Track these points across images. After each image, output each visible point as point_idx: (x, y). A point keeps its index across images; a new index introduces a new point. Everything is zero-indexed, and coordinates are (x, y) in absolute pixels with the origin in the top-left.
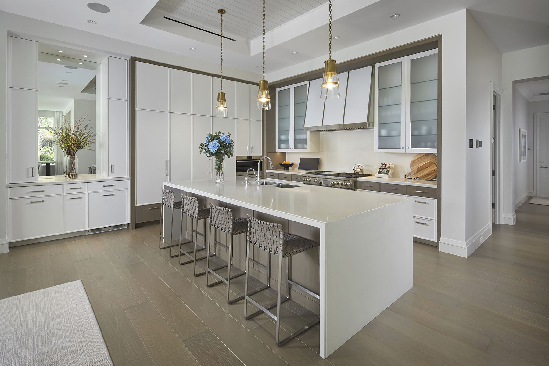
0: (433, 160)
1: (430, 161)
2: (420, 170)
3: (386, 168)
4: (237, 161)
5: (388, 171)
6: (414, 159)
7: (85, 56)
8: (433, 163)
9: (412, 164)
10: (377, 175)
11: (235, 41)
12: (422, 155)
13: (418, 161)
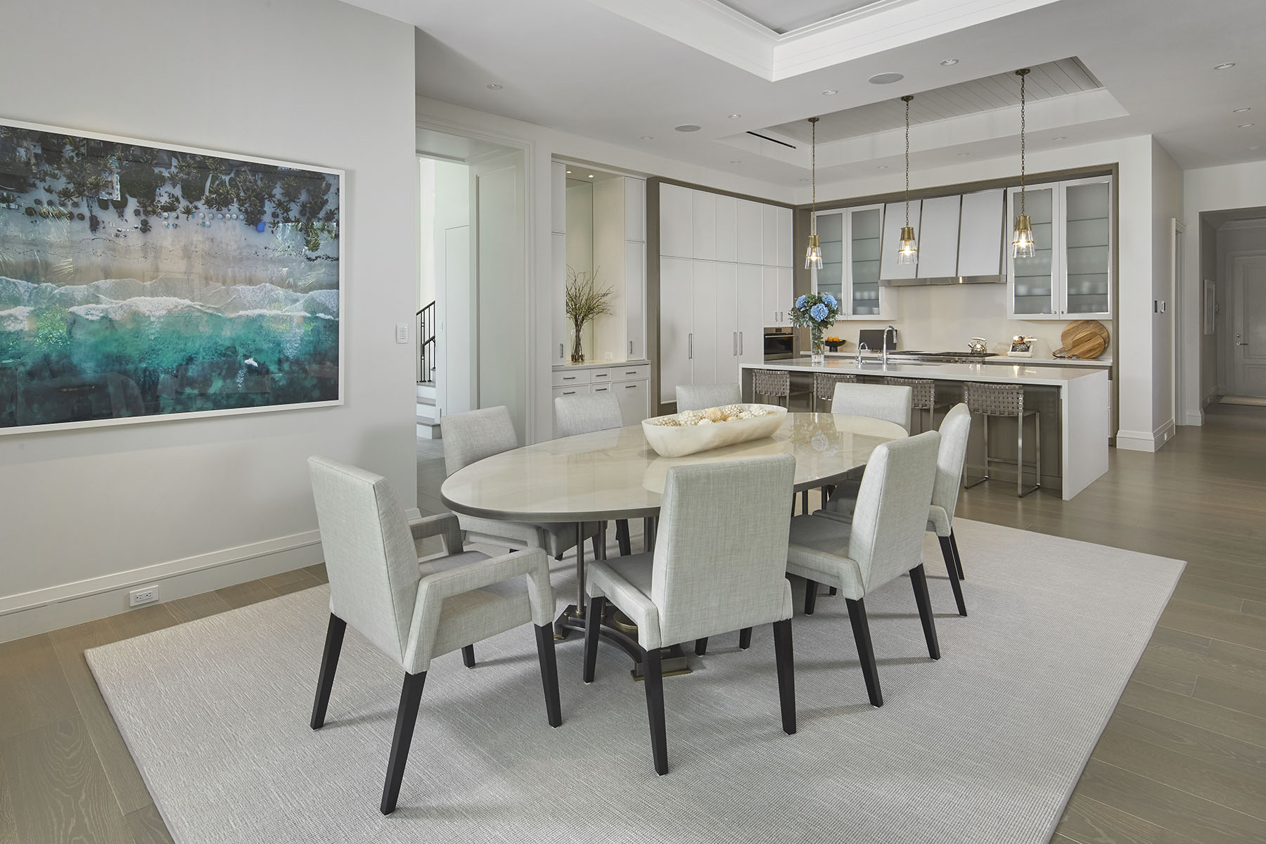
0: (1097, 330)
1: (1092, 331)
2: (1077, 344)
3: (1024, 343)
4: (765, 335)
5: (1029, 347)
6: (1067, 329)
7: (591, 176)
8: (1096, 334)
9: (1065, 336)
10: (1010, 353)
11: (795, 148)
12: (1080, 322)
13: (1074, 331)
